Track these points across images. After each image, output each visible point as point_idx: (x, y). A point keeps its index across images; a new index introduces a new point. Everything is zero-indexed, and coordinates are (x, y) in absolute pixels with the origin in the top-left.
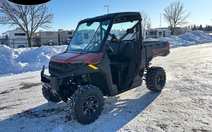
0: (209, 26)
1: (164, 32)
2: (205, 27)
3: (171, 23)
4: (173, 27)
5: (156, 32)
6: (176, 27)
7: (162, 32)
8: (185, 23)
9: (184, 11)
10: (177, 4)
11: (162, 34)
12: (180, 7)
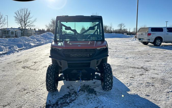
0: (40, 30)
1: (15, 32)
2: (38, 30)
3: (21, 25)
4: (24, 28)
5: (9, 32)
6: (26, 28)
7: (14, 32)
8: (32, 26)
9: (32, 16)
10: (26, 10)
11: (14, 33)
12: (28, 13)
